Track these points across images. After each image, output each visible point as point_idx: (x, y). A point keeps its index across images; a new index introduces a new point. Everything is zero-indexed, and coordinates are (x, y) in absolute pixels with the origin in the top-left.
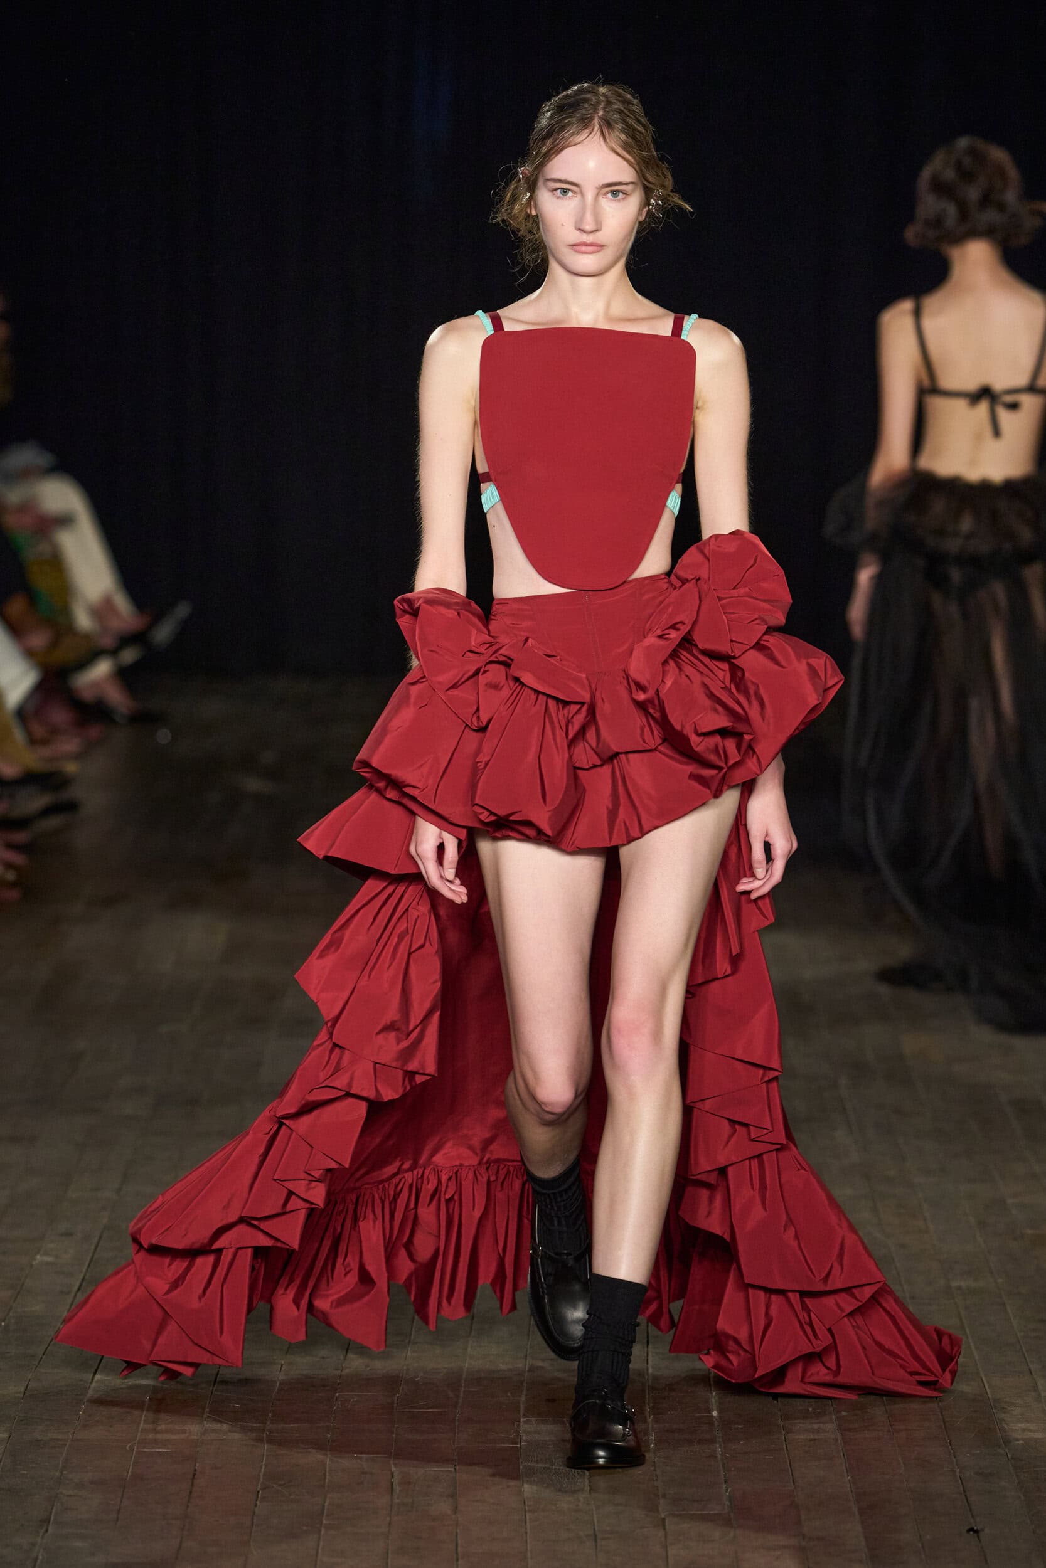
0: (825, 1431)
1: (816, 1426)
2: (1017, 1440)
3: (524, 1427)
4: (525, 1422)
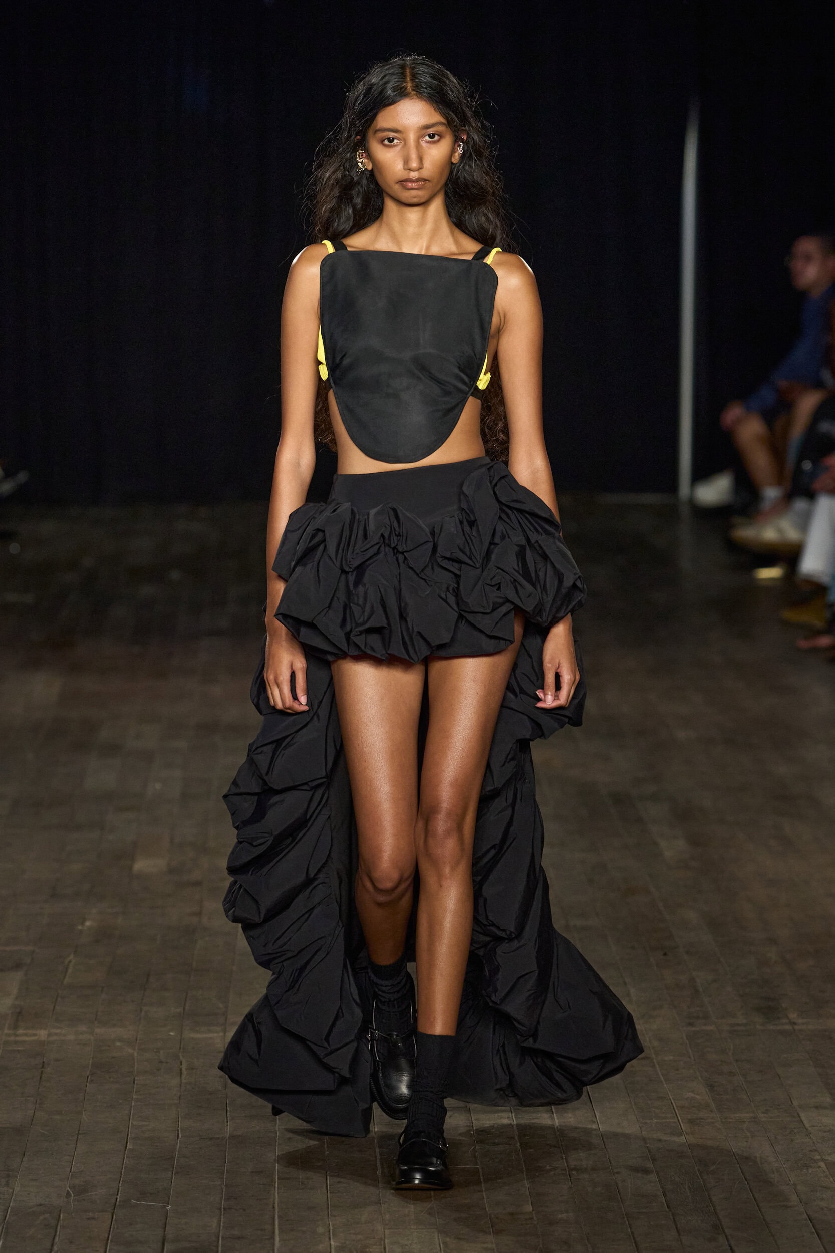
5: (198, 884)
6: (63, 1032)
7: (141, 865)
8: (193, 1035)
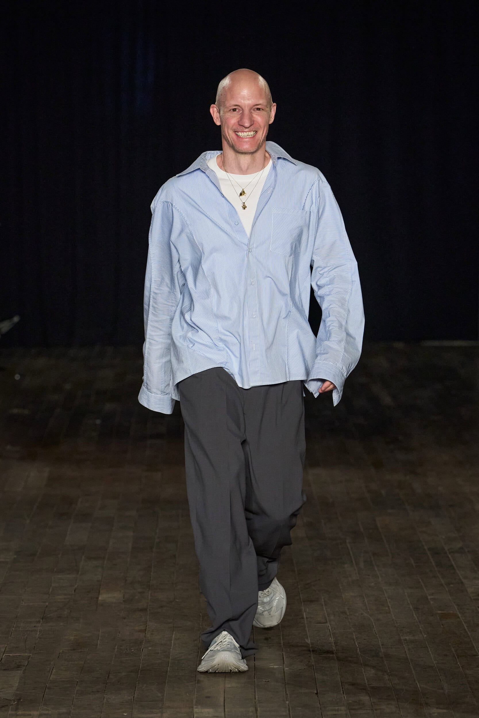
0: (341, 710)
1: (337, 708)
2: (435, 713)
3: (195, 710)
4: (196, 708)
5: (144, 610)
6: (50, 712)
7: (104, 597)
8: (140, 716)
